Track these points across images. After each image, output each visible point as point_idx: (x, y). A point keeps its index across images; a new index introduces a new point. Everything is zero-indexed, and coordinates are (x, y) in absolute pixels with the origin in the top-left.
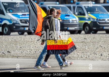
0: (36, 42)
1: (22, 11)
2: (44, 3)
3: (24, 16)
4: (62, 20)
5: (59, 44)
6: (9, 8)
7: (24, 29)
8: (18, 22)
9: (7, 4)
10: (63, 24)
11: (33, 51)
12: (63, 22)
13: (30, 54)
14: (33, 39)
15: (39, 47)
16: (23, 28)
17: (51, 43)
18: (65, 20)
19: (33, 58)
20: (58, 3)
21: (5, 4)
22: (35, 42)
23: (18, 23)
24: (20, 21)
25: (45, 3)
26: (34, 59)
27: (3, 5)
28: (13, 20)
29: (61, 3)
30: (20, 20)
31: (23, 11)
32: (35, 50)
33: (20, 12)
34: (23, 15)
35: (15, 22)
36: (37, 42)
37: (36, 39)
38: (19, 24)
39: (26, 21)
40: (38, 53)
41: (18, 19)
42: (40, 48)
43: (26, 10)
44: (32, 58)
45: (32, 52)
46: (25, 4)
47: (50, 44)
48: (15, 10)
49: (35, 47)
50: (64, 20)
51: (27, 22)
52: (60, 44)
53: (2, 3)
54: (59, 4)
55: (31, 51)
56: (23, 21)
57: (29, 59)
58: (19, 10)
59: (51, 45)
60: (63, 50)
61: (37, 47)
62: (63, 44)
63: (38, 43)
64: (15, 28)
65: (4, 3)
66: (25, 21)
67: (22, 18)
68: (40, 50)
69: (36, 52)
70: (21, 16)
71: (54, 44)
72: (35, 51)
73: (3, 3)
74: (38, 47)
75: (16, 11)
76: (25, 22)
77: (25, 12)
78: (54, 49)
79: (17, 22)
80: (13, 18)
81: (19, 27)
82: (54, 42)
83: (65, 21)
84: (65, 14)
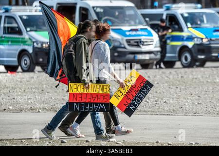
0: (158, 83)
1: (130, 23)
2: (172, 7)
3: (134, 33)
4: (207, 40)
5: (92, 92)
6: (106, 18)
7: (134, 57)
8: (123, 44)
9: (102, 10)
10: (210, 47)
11: (152, 100)
12: (210, 44)
13: (146, 105)
14: (151, 77)
15: (164, 92)
16: (131, 56)
17: (77, 88)
18: (213, 38)
19: (152, 115)
20: (199, 6)
21: (98, 10)
22: (156, 83)
23: (123, 46)
24: (127, 42)
25: (174, 6)
26: (154, 116)
27: (95, 11)
28: (113, 41)
29: (207, 6)
30: (126, 40)
31: (133, 23)
32: (156, 98)
33: (127, 25)
34: (132, 30)
35: (117, 44)
36: (160, 83)
37: (158, 77)
38: (124, 48)
39: (137, 42)
40: (162, 104)
41: (122, 39)
42: (165, 94)
43: (137, 21)
44: (149, 113)
45: (149, 102)
46: (136, 8)
47: (75, 90)
48: (116, 20)
49: (156, 92)
50: (211, 39)
51: (139, 44)
52: (95, 92)
53: (93, 7)
54: (202, 8)
55: (148, 100)
56: (131, 41)
57: (144, 116)
58: (125, 20)
59: (77, 94)
60: (100, 103)
61: (158, 92)
62: (101, 92)
63: (162, 85)
64: (118, 56)
65: (97, 7)
66: (135, 42)
67: (130, 35)
68: (164, 99)
69: (158, 103)
70: (128, 33)
71: (82, 90)
72: (156, 101)
73: (95, 9)
74: (162, 93)
75: (119, 23)
76: (136, 44)
77: (136, 24)
78: (83, 100)
79: (121, 44)
80: (113, 37)
81: (125, 54)
82: (82, 87)
83: (214, 40)
84: (214, 27)
